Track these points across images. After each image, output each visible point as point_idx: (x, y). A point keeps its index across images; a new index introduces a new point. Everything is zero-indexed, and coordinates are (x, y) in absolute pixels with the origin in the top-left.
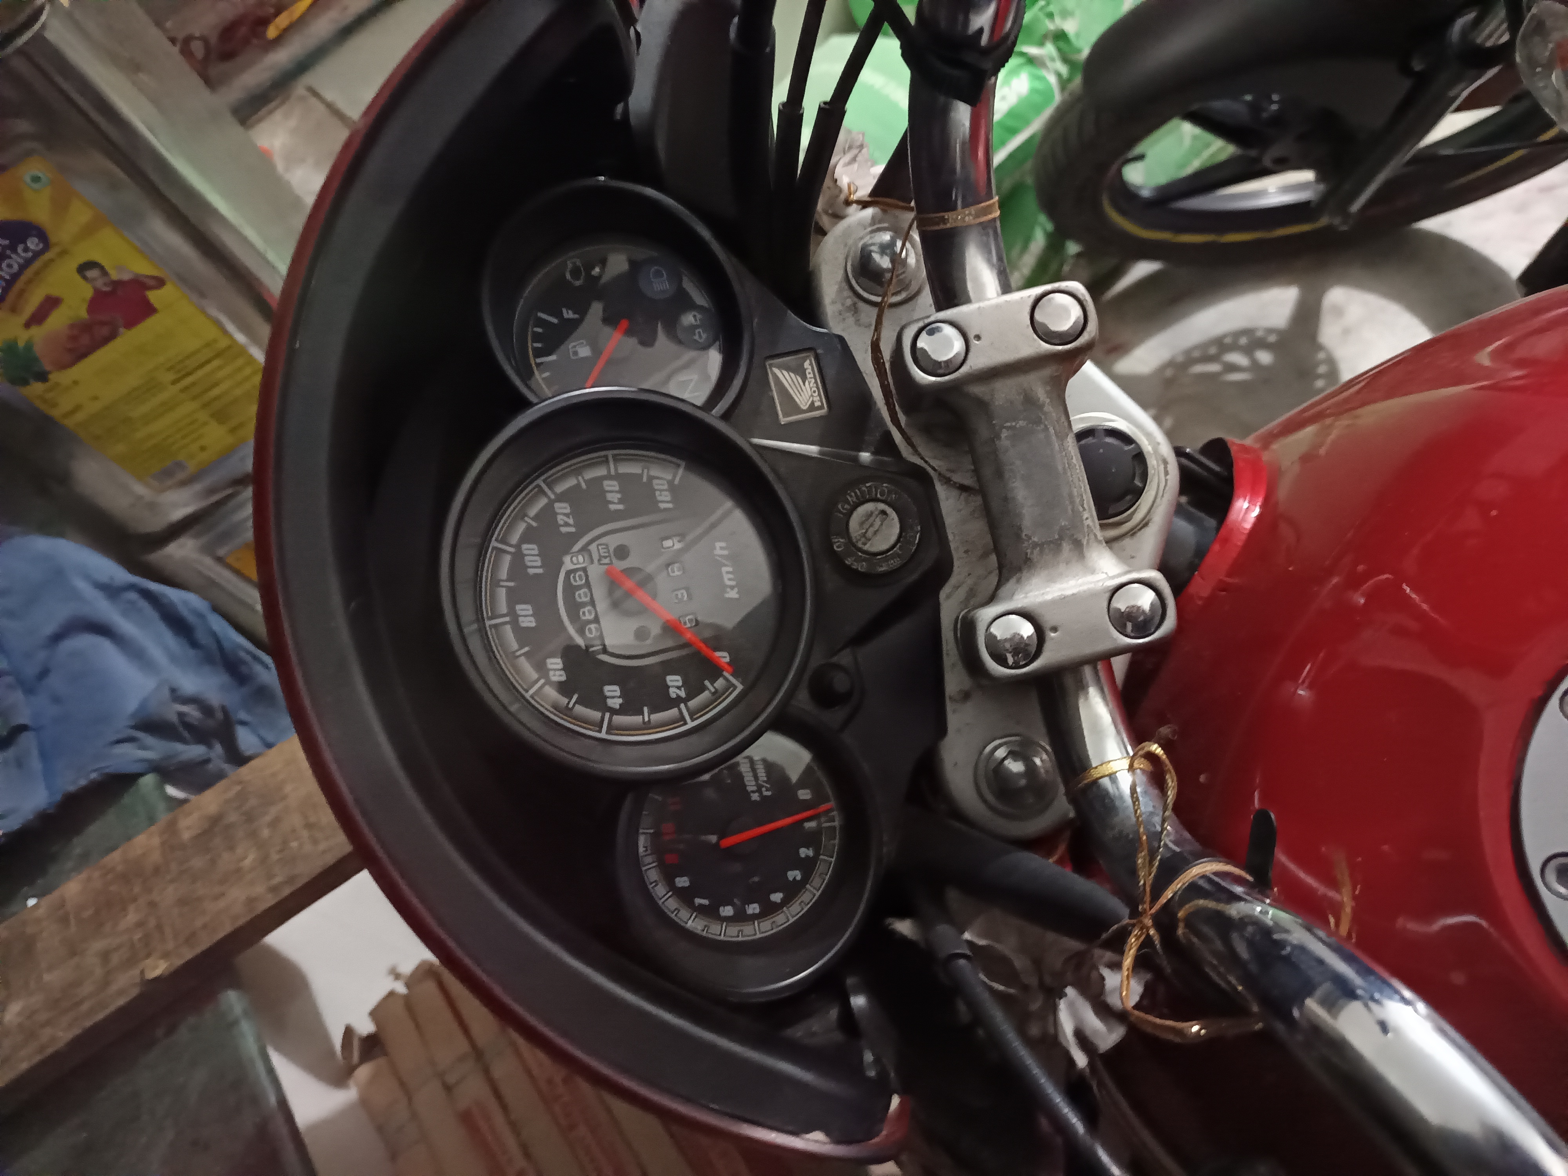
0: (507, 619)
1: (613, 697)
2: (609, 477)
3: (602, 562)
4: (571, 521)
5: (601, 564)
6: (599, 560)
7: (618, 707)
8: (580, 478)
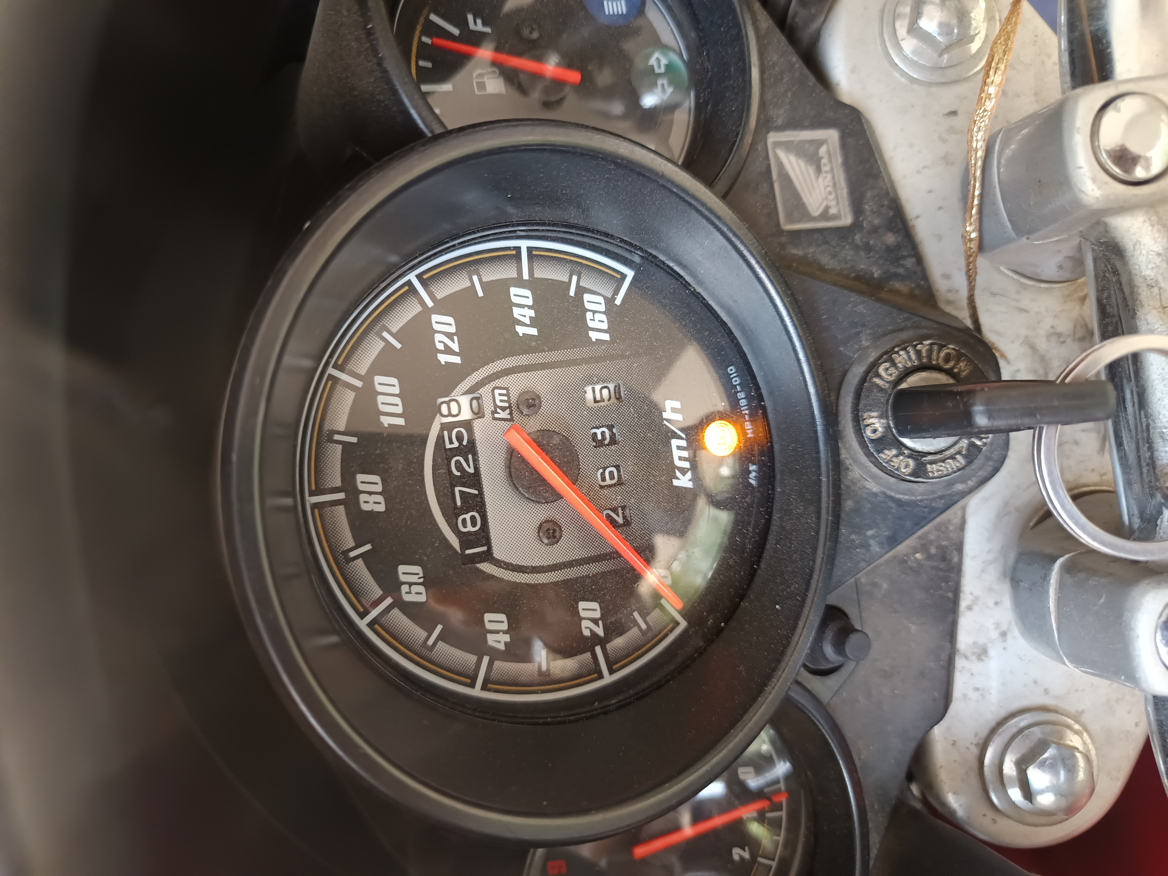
0: (341, 496)
1: (497, 632)
2: (519, 282)
3: (496, 416)
4: (455, 347)
5: (495, 419)
6: (494, 412)
7: (502, 647)
8: (475, 278)
